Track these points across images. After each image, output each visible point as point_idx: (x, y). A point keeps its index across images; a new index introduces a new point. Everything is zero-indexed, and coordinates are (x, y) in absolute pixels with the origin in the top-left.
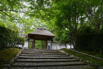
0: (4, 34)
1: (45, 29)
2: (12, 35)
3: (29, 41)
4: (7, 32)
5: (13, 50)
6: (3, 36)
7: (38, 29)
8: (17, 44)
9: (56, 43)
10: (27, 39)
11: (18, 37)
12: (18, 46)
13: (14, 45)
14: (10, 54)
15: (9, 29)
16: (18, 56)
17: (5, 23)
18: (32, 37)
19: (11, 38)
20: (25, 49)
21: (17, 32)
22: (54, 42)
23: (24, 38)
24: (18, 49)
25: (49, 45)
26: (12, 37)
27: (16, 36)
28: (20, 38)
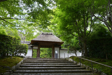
0: (5, 42)
1: (52, 34)
2: (13, 43)
3: (33, 49)
4: (8, 40)
5: (15, 59)
6: (4, 44)
7: (43, 34)
8: (19, 53)
9: (65, 50)
10: (30, 47)
11: (20, 45)
12: (20, 55)
13: (15, 54)
14: (12, 62)
15: (9, 37)
16: (20, 65)
17: (5, 30)
18: (36, 44)
19: (12, 46)
20: (28, 58)
21: (19, 39)
22: (62, 50)
23: (27, 45)
24: (20, 58)
25: (57, 53)
26: (13, 44)
27: (17, 43)
28: (22, 46)
